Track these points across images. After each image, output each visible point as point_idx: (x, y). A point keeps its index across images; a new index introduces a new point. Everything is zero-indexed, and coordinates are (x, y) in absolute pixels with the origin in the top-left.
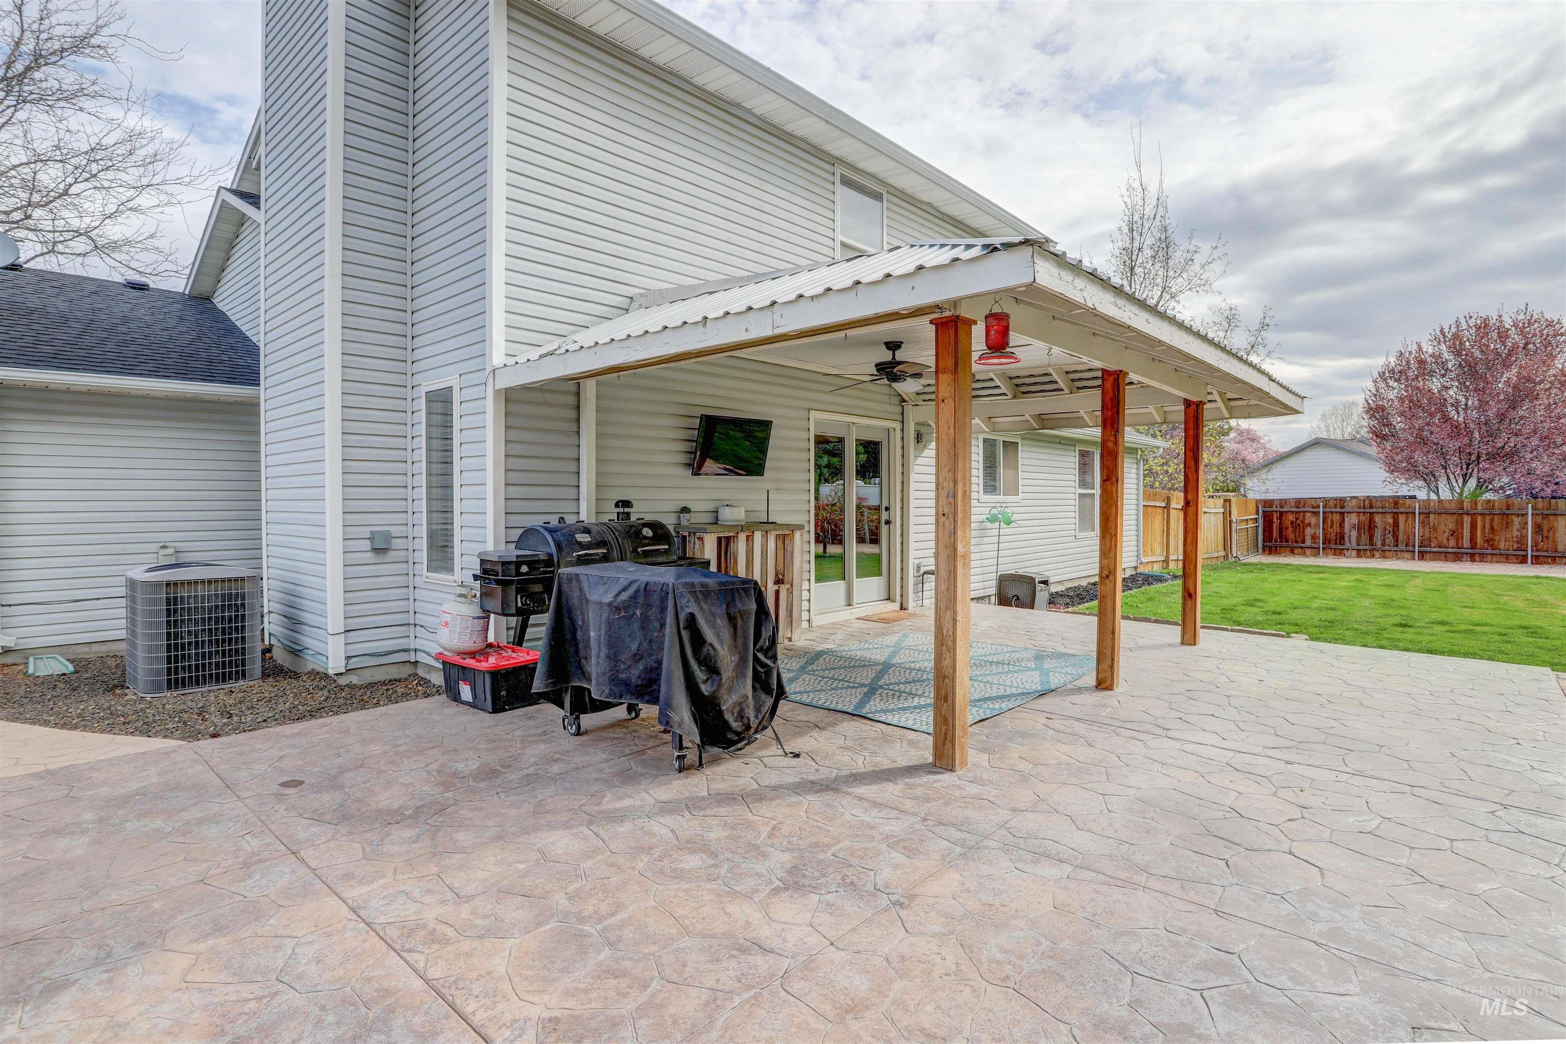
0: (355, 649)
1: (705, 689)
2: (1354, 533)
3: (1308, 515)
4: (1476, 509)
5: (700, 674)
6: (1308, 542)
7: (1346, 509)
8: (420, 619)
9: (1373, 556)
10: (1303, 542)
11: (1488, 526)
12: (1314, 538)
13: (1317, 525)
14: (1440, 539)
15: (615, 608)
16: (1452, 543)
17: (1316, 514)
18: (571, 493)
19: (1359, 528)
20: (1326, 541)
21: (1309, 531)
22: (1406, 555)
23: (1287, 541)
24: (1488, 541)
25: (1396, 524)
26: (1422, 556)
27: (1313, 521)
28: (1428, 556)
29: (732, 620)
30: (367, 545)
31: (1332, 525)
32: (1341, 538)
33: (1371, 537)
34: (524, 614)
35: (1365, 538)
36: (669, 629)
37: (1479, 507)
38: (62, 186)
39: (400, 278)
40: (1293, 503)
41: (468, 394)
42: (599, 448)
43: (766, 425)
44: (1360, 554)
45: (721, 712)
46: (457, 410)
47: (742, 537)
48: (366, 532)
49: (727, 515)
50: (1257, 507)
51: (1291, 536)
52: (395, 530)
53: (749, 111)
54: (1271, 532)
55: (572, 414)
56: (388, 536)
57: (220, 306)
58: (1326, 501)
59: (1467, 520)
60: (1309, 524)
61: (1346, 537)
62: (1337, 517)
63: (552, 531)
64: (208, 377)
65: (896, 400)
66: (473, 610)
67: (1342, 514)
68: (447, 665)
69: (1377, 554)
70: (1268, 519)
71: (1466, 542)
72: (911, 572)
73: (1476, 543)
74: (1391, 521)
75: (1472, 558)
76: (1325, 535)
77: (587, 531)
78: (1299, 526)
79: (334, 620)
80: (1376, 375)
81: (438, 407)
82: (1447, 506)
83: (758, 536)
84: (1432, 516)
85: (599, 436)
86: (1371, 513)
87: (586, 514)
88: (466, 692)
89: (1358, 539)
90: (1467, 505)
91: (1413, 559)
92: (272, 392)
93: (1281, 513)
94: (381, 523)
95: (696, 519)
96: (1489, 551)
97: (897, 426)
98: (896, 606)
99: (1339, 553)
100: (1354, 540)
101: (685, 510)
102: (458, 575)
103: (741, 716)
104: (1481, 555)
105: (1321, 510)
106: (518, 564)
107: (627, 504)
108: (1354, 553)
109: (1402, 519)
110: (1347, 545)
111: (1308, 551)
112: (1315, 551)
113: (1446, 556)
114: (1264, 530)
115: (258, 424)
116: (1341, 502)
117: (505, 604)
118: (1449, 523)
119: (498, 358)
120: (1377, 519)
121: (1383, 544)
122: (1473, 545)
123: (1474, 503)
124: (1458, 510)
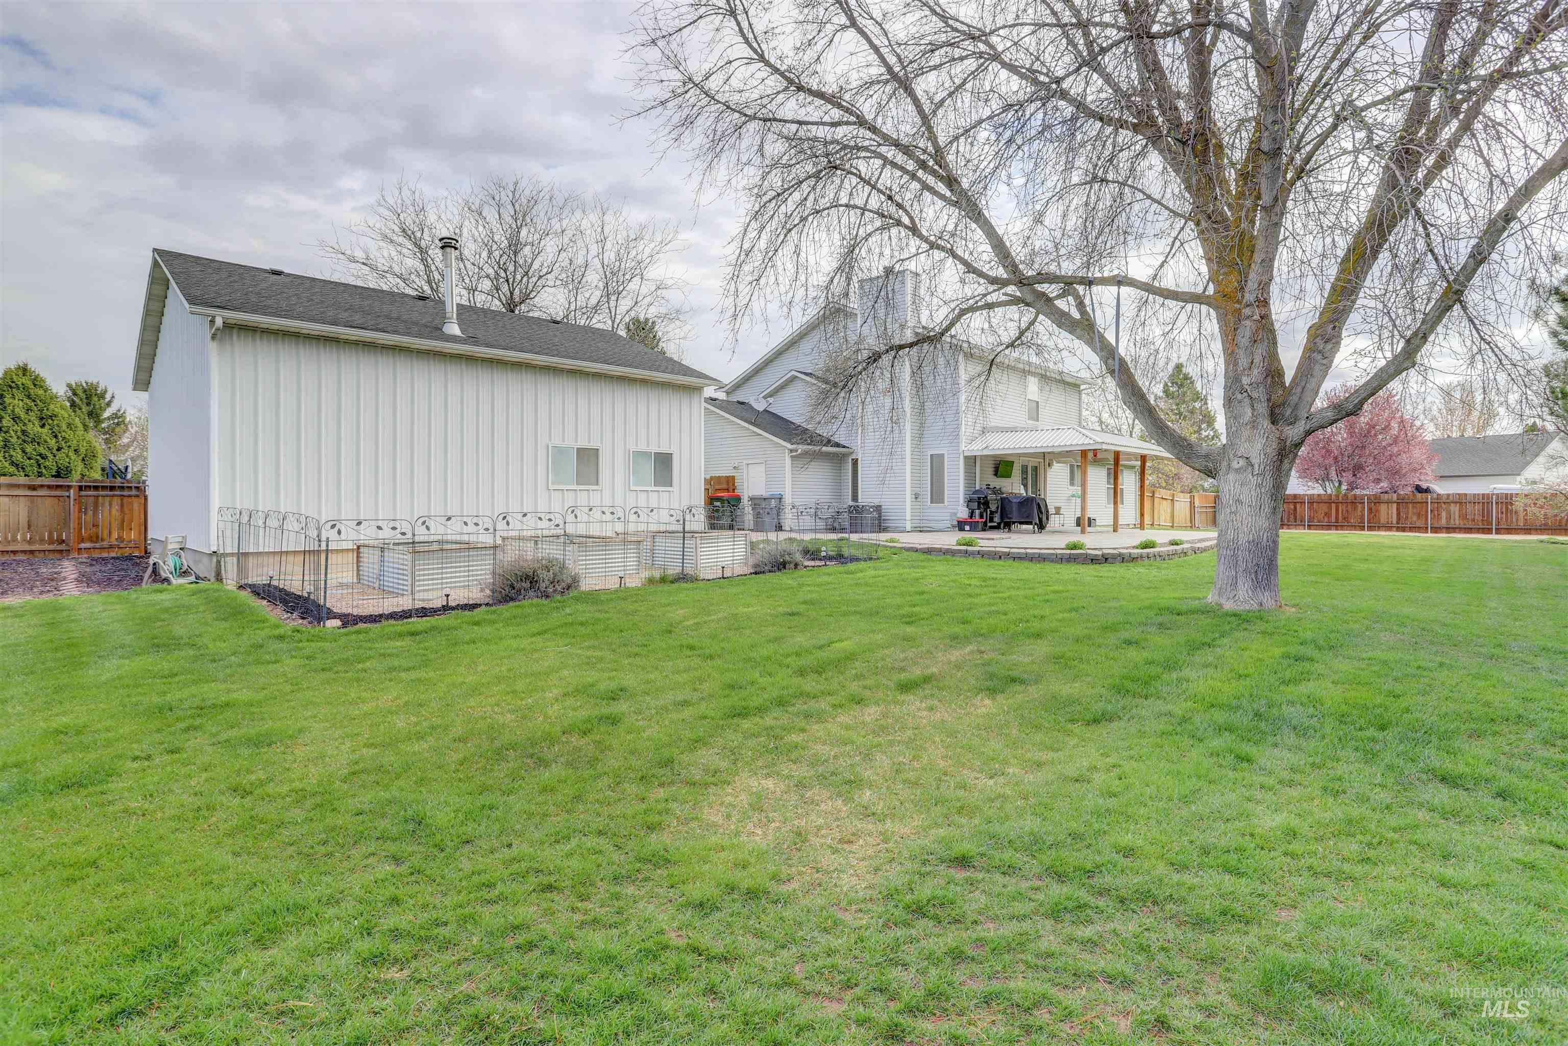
4: (1338, 499)
8: (927, 518)
11: (1345, 509)
14: (1319, 517)
16: (1326, 519)
18: (974, 482)
22: (1301, 526)
24: (1345, 518)
25: (1295, 508)
26: (1310, 527)
28: (1313, 527)
37: (1340, 498)
42: (980, 470)
43: (1013, 462)
55: (974, 461)
59: (1333, 505)
71: (1333, 519)
73: (1338, 519)
74: (1292, 507)
75: (1337, 528)
82: (1323, 497)
84: (1315, 504)
85: (980, 466)
88: (967, 528)
90: (1333, 497)
91: (1305, 529)
92: (867, 452)
96: (1345, 524)
97: (1042, 461)
104: (1341, 526)
106: (981, 498)
109: (1298, 506)
113: (1322, 527)
118: (1325, 508)
121: (1289, 521)
122: (1337, 521)
123: (1337, 496)
124: (1328, 501)
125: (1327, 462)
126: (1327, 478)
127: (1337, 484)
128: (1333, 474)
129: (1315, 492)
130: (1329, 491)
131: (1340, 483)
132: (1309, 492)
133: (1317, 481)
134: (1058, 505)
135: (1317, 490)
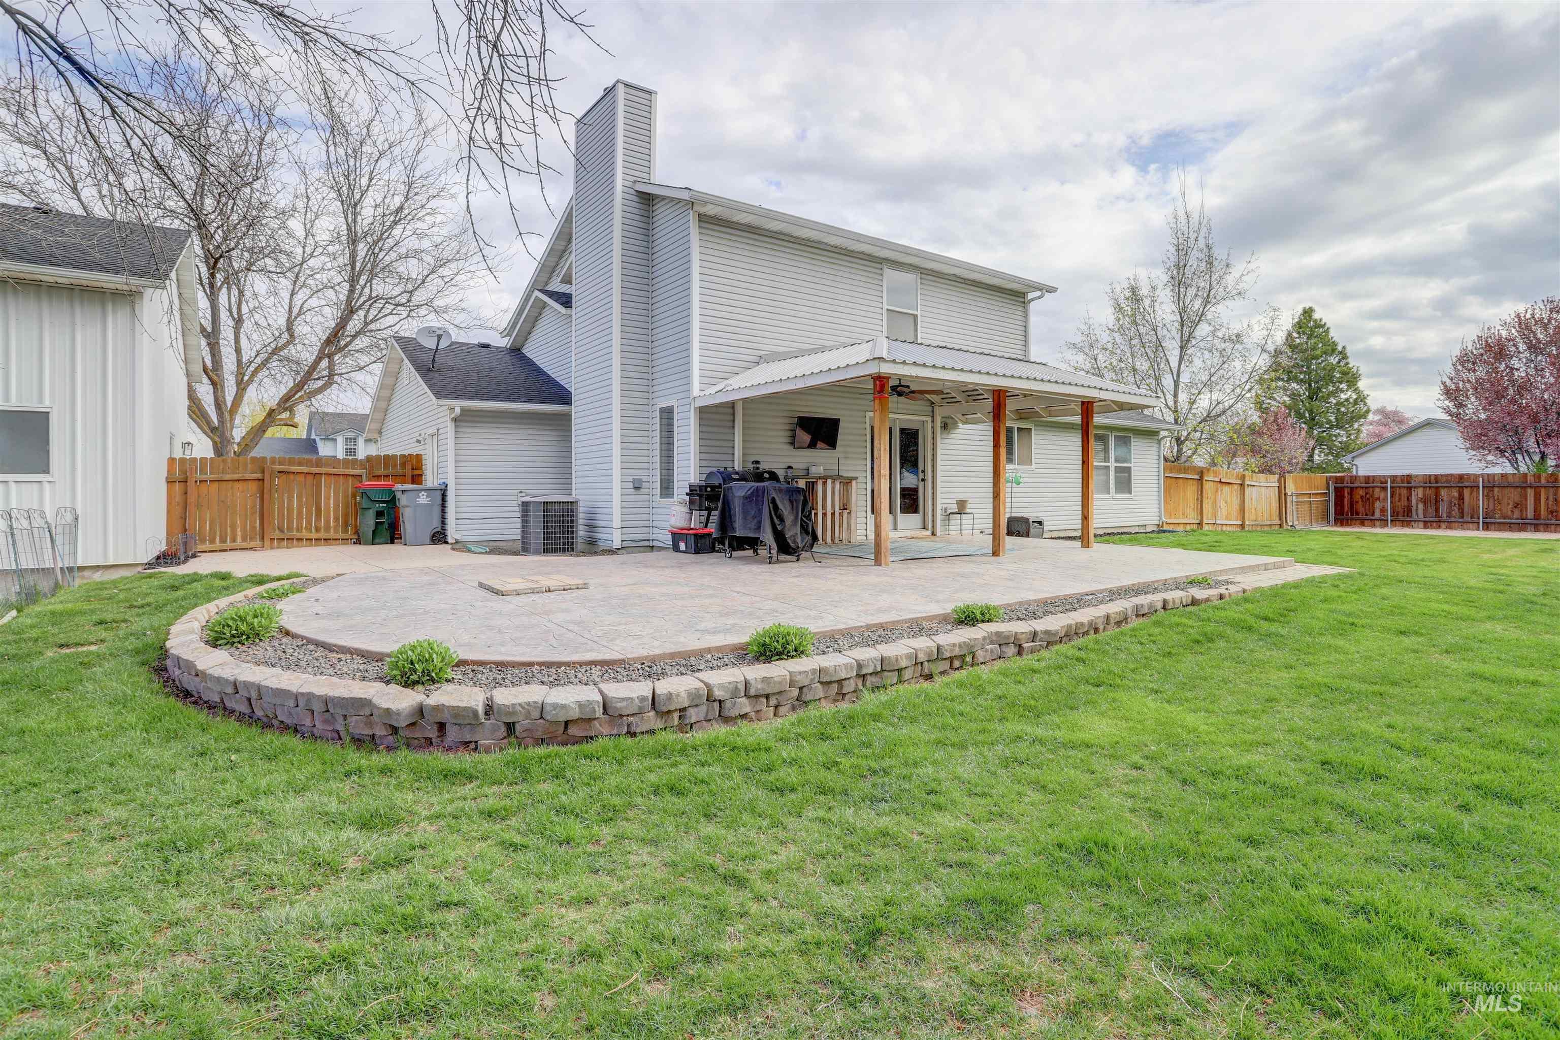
0: (626, 537)
1: (779, 528)
2: (1421, 506)
3: (1377, 490)
4: (1540, 482)
5: (776, 521)
6: (1377, 514)
7: (1413, 484)
8: (656, 524)
9: (1439, 527)
10: (1373, 515)
11: (1551, 498)
12: (1383, 510)
13: (1385, 499)
14: (1505, 511)
15: (745, 498)
16: (1517, 514)
17: (1384, 489)
18: (731, 457)
19: (1425, 501)
20: (1394, 513)
21: (1378, 505)
22: (1471, 525)
23: (1357, 514)
24: (1552, 513)
25: (1461, 497)
26: (1487, 526)
27: (1382, 495)
28: (1493, 527)
29: (791, 502)
30: (631, 485)
31: (1400, 500)
32: (1408, 511)
33: (1437, 510)
34: (709, 510)
35: (1431, 510)
36: (766, 503)
37: (1543, 480)
38: (420, 277)
39: (646, 350)
40: (1362, 480)
41: (681, 409)
42: (744, 434)
43: (838, 420)
44: (1427, 524)
45: (785, 539)
46: (676, 417)
47: (820, 482)
48: (630, 479)
49: (814, 470)
50: (1328, 484)
51: (1361, 509)
52: (644, 479)
53: (826, 244)
54: (1342, 506)
55: (730, 418)
56: (640, 481)
57: (528, 355)
58: (1394, 478)
59: (1530, 493)
60: (1378, 499)
61: (1414, 509)
62: (1404, 492)
63: (721, 473)
64: (508, 399)
65: (928, 403)
66: (685, 509)
67: (1410, 488)
68: (674, 534)
69: (1443, 525)
70: (1339, 492)
71: (1530, 513)
72: (939, 512)
73: (1540, 514)
74: (1456, 494)
75: (1536, 528)
76: (1393, 509)
77: (737, 473)
78: (1369, 500)
79: (617, 523)
80: (1455, 359)
81: (665, 415)
82: (1510, 479)
83: (829, 482)
84: (1496, 490)
85: (744, 428)
86: (1437, 488)
87: (738, 467)
88: (682, 546)
89: (1425, 511)
90: (1530, 479)
91: (1478, 529)
92: (579, 409)
93: (1352, 489)
94: (638, 474)
95: (796, 473)
96: (1553, 522)
97: (929, 419)
98: (929, 533)
99: (1407, 523)
100: (1421, 511)
101: (790, 467)
102: (676, 498)
103: (795, 542)
104: (1547, 525)
105: (1389, 485)
106: (706, 487)
107: (758, 462)
108: (1421, 524)
109: (1466, 492)
110: (1415, 517)
111: (1377, 523)
112: (1384, 523)
113: (1510, 527)
114: (1336, 504)
115: (570, 426)
116: (1409, 478)
117: (700, 505)
118: (1514, 495)
119: (696, 392)
120: (1443, 492)
121: (1449, 516)
122: (1537, 516)
123: (1538, 477)
124: (1522, 484)
125: (1517, 422)
126: (1519, 448)
127: (1537, 458)
128: (1530, 441)
129: (1497, 470)
130: (1523, 469)
131: (1543, 456)
132: (1487, 471)
133: (1502, 452)
134: (962, 497)
135: (1501, 467)
